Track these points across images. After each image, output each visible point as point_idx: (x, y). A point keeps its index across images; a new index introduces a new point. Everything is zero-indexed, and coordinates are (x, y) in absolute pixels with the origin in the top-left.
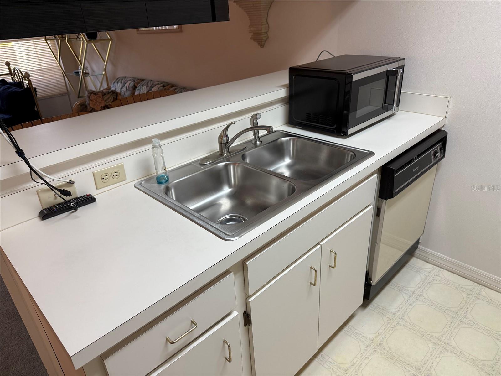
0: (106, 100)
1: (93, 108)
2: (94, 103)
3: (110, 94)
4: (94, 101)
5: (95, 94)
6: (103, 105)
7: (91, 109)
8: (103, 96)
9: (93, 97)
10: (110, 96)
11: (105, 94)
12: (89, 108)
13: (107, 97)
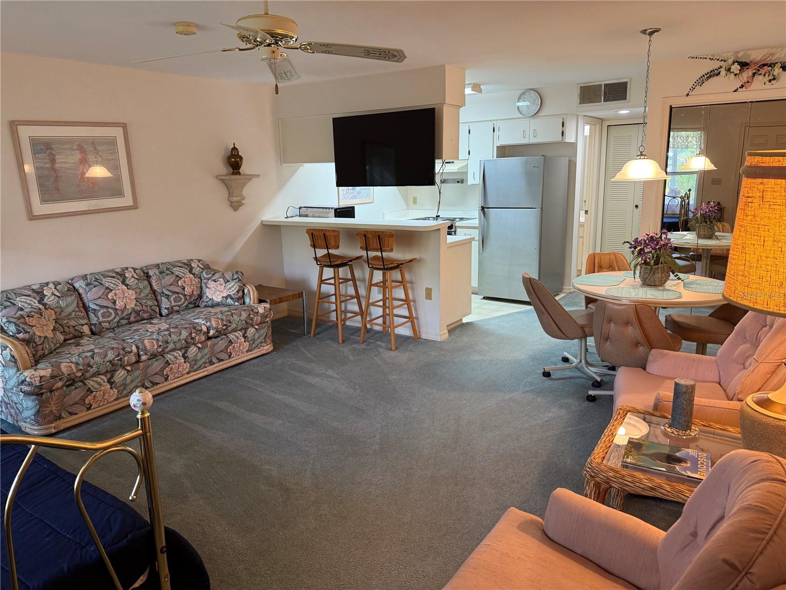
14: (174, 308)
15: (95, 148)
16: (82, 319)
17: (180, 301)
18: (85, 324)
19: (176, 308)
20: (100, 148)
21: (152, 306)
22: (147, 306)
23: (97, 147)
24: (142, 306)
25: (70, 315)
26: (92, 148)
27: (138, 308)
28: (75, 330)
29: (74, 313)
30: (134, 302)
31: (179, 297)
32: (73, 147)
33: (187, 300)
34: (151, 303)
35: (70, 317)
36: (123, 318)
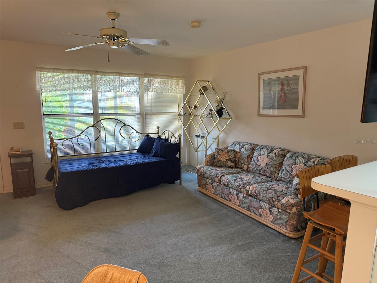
0: (230, 155)
1: (220, 159)
2: (221, 156)
3: (233, 152)
4: (222, 155)
5: (222, 151)
6: (227, 158)
7: (219, 160)
8: (228, 152)
9: (221, 152)
10: (233, 153)
11: (229, 152)
12: (217, 159)
13: (231, 153)
14: (282, 178)
15: (288, 82)
16: (246, 162)
17: (286, 176)
18: (246, 165)
19: (282, 179)
20: (290, 82)
21: (272, 171)
22: (269, 170)
23: (289, 82)
24: (267, 169)
25: (243, 158)
26: (287, 83)
27: (265, 169)
28: (242, 165)
29: (245, 158)
30: (265, 165)
31: (287, 173)
32: (279, 82)
33: (290, 177)
34: (272, 169)
35: (243, 159)
36: (257, 170)
